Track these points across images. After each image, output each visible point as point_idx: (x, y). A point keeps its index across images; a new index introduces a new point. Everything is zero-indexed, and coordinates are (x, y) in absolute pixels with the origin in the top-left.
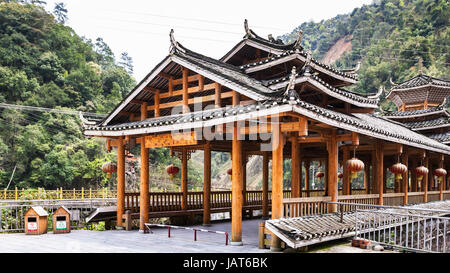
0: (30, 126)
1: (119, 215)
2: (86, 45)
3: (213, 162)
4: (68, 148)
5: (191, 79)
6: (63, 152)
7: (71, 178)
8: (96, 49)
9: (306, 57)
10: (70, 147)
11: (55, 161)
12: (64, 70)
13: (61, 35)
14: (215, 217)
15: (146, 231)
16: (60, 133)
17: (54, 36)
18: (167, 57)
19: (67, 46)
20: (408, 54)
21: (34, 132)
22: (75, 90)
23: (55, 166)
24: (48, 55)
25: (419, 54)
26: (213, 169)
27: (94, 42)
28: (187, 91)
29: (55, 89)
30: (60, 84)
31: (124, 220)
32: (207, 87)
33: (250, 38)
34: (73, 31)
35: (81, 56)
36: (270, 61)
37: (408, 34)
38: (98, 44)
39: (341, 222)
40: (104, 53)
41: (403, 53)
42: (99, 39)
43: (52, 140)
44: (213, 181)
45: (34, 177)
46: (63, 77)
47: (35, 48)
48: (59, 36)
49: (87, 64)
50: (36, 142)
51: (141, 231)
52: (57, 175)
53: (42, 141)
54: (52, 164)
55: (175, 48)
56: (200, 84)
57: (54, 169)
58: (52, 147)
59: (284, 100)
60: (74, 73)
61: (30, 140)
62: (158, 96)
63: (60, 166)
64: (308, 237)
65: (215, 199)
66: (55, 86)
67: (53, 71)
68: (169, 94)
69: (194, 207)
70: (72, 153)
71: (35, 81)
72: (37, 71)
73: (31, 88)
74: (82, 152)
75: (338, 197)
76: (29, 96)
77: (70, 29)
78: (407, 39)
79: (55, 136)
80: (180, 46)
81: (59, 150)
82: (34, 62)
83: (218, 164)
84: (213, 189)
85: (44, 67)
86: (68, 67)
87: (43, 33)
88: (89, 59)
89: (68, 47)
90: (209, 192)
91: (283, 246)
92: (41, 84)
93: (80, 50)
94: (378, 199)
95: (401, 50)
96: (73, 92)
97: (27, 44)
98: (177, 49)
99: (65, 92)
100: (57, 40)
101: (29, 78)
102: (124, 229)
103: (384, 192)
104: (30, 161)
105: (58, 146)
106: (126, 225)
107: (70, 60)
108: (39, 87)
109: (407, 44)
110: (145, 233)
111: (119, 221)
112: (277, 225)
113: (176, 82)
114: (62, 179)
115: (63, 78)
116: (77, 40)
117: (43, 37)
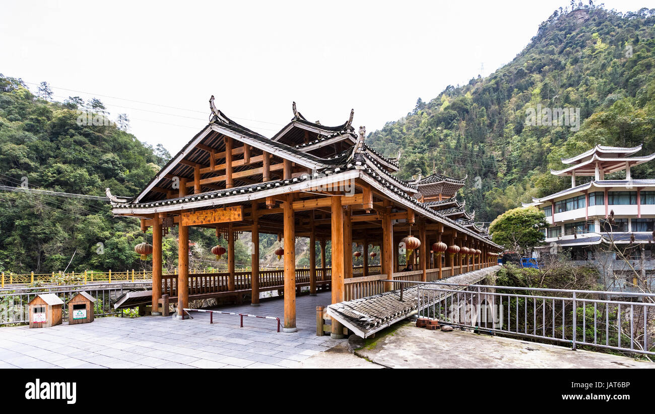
0: (90, 216)
1: (154, 300)
2: (147, 149)
3: (261, 246)
4: (128, 235)
5: (236, 151)
6: (123, 239)
7: (131, 261)
8: (156, 153)
9: (356, 138)
10: (131, 234)
11: (115, 246)
12: (125, 169)
13: (123, 139)
14: (264, 295)
15: (185, 316)
16: (120, 222)
17: (115, 139)
18: (207, 127)
19: (127, 149)
20: (411, 166)
21: (95, 221)
22: (135, 186)
23: (116, 251)
24: (109, 156)
25: (419, 167)
26: (261, 252)
27: (155, 147)
28: (230, 164)
29: (116, 185)
30: (122, 180)
31: (160, 305)
32: (253, 160)
33: (298, 120)
34: (135, 137)
35: (141, 158)
36: (320, 141)
37: (410, 152)
38: (158, 149)
39: (401, 300)
40: (164, 157)
41: (407, 165)
42: (159, 145)
43: (113, 228)
44: (261, 261)
45: (94, 261)
46: (125, 174)
47: (97, 149)
48: (120, 140)
49: (148, 165)
50: (96, 230)
51: (179, 317)
52: (117, 258)
53: (103, 229)
54: (112, 249)
55: (216, 117)
56: (245, 156)
57: (114, 253)
58: (113, 235)
59: (349, 166)
60: (134, 172)
61: (90, 228)
62: (198, 171)
63: (120, 250)
64: (378, 323)
65: (264, 278)
66: (116, 182)
67: (115, 170)
68: (210, 169)
69: (242, 287)
70: (132, 239)
71: (96, 177)
72: (98, 168)
73: (92, 183)
74: (142, 238)
75: (393, 275)
76: (90, 190)
77: (133, 136)
78: (409, 156)
79: (115, 225)
80: (222, 115)
81: (119, 236)
82: (96, 161)
83: (265, 247)
84: (261, 269)
85: (105, 165)
86: (129, 166)
87: (105, 137)
88: (149, 161)
89: (129, 149)
90: (257, 272)
91: (346, 333)
92: (102, 180)
93: (142, 153)
94: (422, 275)
95: (406, 162)
96: (134, 187)
97: (89, 145)
98: (219, 119)
99: (127, 187)
100: (119, 144)
101: (90, 175)
102: (161, 314)
103: (427, 268)
104: (90, 247)
105: (118, 233)
106: (162, 310)
107: (132, 161)
108: (100, 182)
109: (410, 159)
110: (183, 318)
111: (154, 306)
112: (341, 310)
113: (219, 155)
114: (122, 262)
115: (124, 176)
116: (138, 144)
117: (105, 140)
